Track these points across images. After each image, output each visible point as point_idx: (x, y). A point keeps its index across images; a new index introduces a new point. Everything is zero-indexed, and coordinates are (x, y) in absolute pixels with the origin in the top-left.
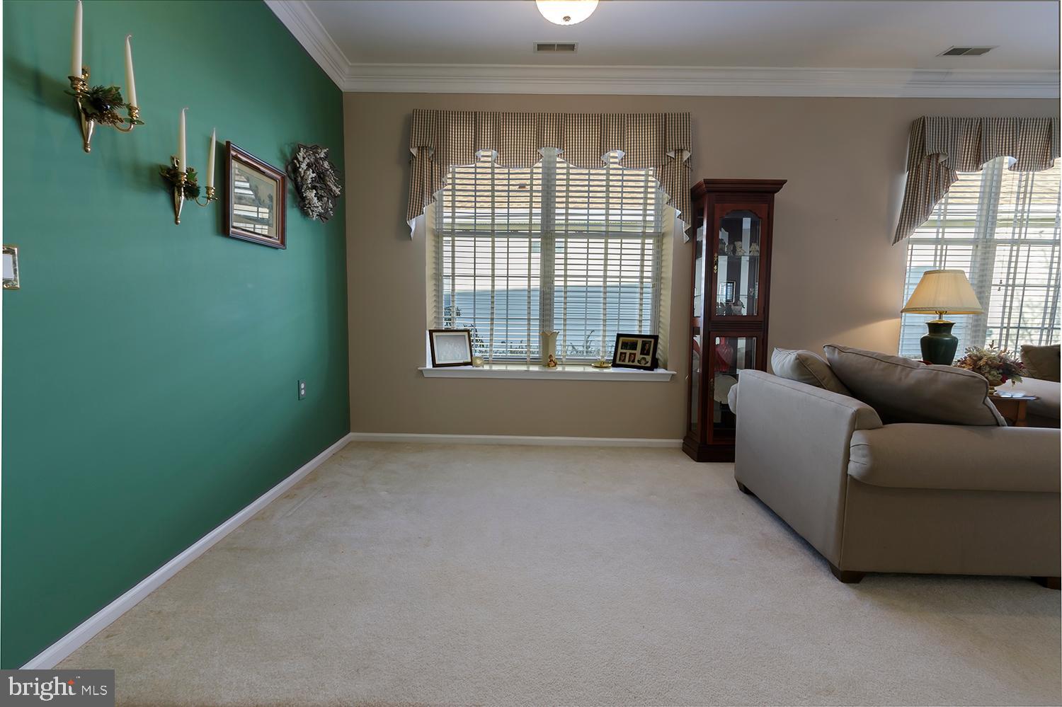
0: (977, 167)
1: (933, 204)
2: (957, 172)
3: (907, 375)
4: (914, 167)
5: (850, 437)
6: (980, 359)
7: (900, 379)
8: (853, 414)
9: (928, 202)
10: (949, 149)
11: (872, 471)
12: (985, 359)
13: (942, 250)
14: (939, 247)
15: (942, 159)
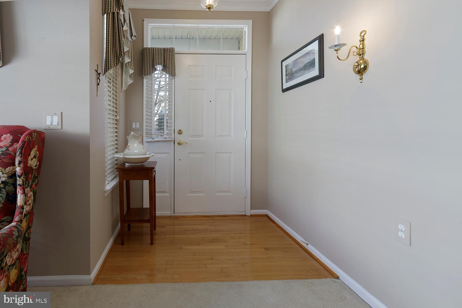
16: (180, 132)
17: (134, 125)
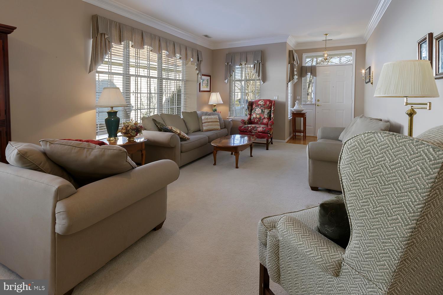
0: (120, 43)
1: (105, 56)
2: (113, 44)
3: (90, 153)
4: (95, 37)
5: (55, 207)
6: (128, 126)
7: (86, 157)
8: (55, 191)
9: (102, 55)
10: (109, 33)
11: (69, 228)
12: (129, 127)
13: (111, 77)
14: (110, 76)
15: (106, 37)
16: (318, 101)
17: (298, 97)
